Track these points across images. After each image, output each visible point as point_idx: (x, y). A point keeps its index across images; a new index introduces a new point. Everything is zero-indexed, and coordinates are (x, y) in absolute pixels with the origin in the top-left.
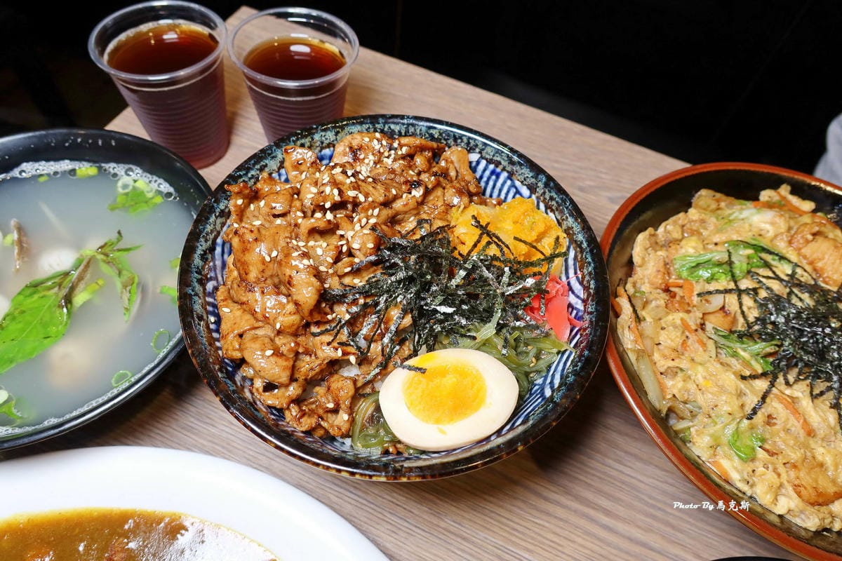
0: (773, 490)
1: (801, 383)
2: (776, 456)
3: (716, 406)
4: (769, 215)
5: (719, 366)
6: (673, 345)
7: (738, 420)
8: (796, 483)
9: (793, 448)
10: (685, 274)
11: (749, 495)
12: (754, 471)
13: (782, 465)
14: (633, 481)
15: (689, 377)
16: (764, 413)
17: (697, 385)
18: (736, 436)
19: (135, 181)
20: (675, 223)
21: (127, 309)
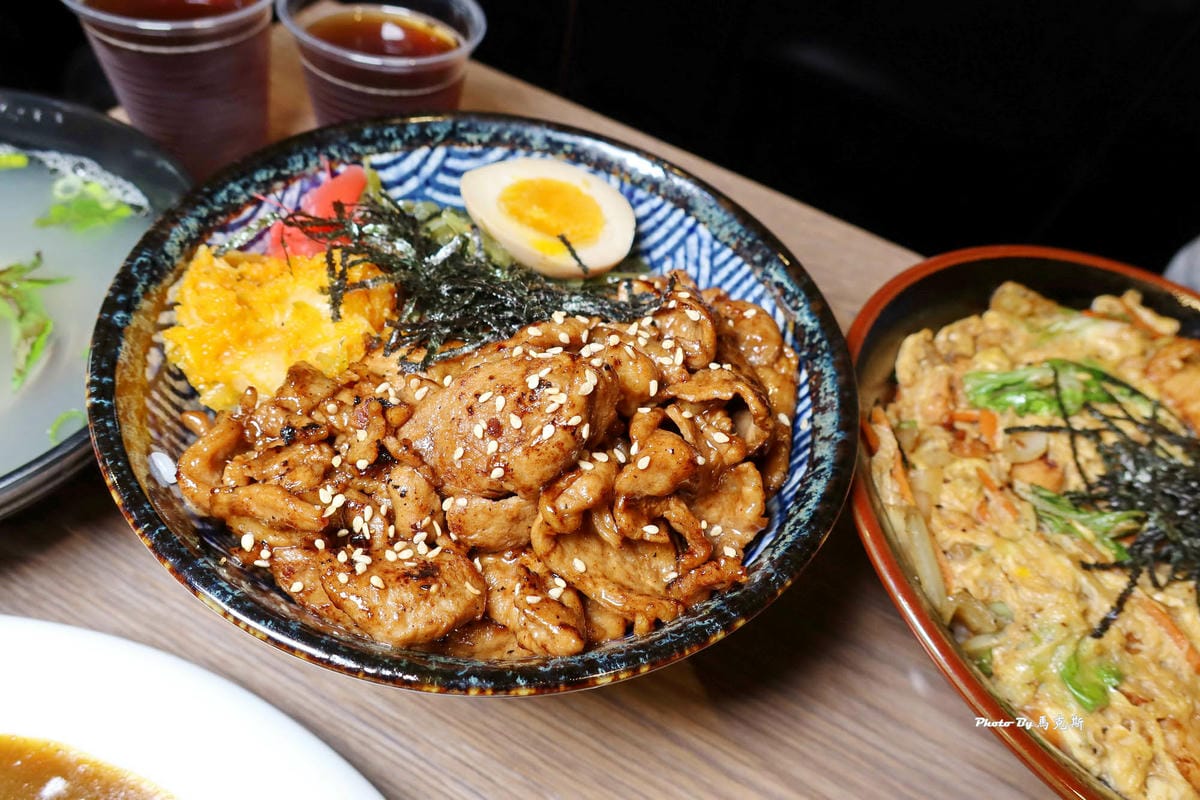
0: (1140, 765)
1: (1177, 586)
2: (1143, 705)
3: (1040, 610)
4: (1112, 328)
5: (1042, 544)
6: (963, 508)
7: (1078, 637)
8: (1182, 754)
9: (1172, 694)
10: (982, 401)
11: (1096, 774)
12: (1104, 731)
13: (1154, 722)
14: (882, 756)
15: (992, 561)
16: (1120, 630)
17: (1006, 575)
18: (1074, 665)
19: (86, 183)
20: (964, 330)
21: (20, 372)
